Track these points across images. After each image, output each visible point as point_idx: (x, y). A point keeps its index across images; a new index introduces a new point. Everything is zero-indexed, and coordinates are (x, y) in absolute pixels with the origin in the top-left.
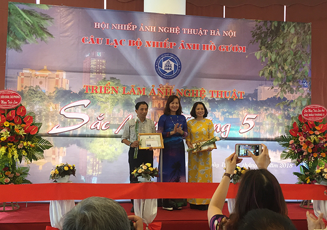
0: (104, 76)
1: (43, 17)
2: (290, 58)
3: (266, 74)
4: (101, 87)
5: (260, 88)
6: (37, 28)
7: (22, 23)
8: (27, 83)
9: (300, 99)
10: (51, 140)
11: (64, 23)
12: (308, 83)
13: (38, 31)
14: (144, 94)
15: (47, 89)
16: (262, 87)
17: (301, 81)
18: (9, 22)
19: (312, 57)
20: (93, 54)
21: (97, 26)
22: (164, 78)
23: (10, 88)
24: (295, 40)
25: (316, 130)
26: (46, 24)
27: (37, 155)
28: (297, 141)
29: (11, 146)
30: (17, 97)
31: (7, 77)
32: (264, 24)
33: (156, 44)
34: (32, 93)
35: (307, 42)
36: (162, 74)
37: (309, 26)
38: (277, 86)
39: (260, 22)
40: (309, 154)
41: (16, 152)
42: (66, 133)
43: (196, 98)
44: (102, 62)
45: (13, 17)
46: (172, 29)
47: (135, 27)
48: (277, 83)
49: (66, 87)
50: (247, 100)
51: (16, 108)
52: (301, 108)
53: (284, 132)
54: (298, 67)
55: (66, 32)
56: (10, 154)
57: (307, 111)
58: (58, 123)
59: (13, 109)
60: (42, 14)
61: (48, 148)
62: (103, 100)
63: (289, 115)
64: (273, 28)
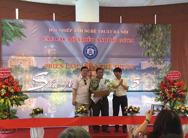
0: (55, 58)
1: (21, 27)
2: (159, 45)
3: (146, 54)
4: (54, 65)
5: (142, 62)
6: (18, 33)
7: (9, 30)
8: (14, 63)
9: (165, 68)
10: (28, 94)
11: (33, 29)
12: (170, 59)
13: (18, 34)
14: (77, 67)
15: (25, 66)
16: (143, 62)
17: (166, 58)
18: (2, 30)
19: (171, 44)
20: (49, 47)
21: (50, 31)
22: (88, 58)
23: (4, 67)
24: (162, 35)
25: (174, 85)
26: (22, 30)
27: (21, 102)
28: (164, 92)
29: (7, 98)
30: (8, 71)
31: (2, 61)
32: (144, 26)
33: (83, 39)
34: (16, 69)
35: (168, 35)
36: (87, 56)
37: (170, 26)
38: (152, 61)
39: (141, 25)
40: (171, 99)
41: (9, 101)
42: (36, 90)
43: (107, 69)
44: (54, 51)
45: (4, 27)
46: (92, 31)
47: (71, 30)
48: (152, 59)
49: (35, 65)
50: (135, 69)
51: (8, 78)
52: (166, 73)
53: (156, 86)
54: (164, 50)
55: (33, 34)
56: (6, 102)
57: (169, 75)
58: (31, 85)
59: (7, 78)
60: (20, 25)
61: (27, 98)
62: (55, 72)
63: (159, 77)
64: (149, 28)
